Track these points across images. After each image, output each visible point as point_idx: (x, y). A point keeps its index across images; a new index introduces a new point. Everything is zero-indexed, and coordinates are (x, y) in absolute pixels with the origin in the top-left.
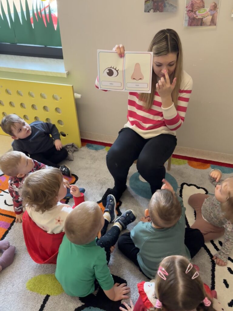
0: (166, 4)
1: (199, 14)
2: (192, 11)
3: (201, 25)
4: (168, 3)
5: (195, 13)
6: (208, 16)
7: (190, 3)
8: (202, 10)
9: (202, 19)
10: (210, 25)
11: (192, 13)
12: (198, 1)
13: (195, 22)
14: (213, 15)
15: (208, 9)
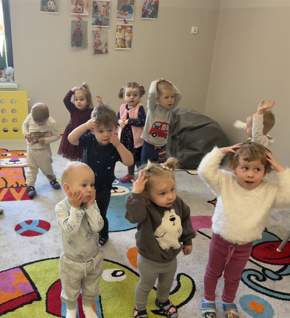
3: (101, 53)
10: (105, 53)
11: (96, 48)
12: (98, 42)
13: (98, 52)
14: (106, 48)
15: (103, 46)
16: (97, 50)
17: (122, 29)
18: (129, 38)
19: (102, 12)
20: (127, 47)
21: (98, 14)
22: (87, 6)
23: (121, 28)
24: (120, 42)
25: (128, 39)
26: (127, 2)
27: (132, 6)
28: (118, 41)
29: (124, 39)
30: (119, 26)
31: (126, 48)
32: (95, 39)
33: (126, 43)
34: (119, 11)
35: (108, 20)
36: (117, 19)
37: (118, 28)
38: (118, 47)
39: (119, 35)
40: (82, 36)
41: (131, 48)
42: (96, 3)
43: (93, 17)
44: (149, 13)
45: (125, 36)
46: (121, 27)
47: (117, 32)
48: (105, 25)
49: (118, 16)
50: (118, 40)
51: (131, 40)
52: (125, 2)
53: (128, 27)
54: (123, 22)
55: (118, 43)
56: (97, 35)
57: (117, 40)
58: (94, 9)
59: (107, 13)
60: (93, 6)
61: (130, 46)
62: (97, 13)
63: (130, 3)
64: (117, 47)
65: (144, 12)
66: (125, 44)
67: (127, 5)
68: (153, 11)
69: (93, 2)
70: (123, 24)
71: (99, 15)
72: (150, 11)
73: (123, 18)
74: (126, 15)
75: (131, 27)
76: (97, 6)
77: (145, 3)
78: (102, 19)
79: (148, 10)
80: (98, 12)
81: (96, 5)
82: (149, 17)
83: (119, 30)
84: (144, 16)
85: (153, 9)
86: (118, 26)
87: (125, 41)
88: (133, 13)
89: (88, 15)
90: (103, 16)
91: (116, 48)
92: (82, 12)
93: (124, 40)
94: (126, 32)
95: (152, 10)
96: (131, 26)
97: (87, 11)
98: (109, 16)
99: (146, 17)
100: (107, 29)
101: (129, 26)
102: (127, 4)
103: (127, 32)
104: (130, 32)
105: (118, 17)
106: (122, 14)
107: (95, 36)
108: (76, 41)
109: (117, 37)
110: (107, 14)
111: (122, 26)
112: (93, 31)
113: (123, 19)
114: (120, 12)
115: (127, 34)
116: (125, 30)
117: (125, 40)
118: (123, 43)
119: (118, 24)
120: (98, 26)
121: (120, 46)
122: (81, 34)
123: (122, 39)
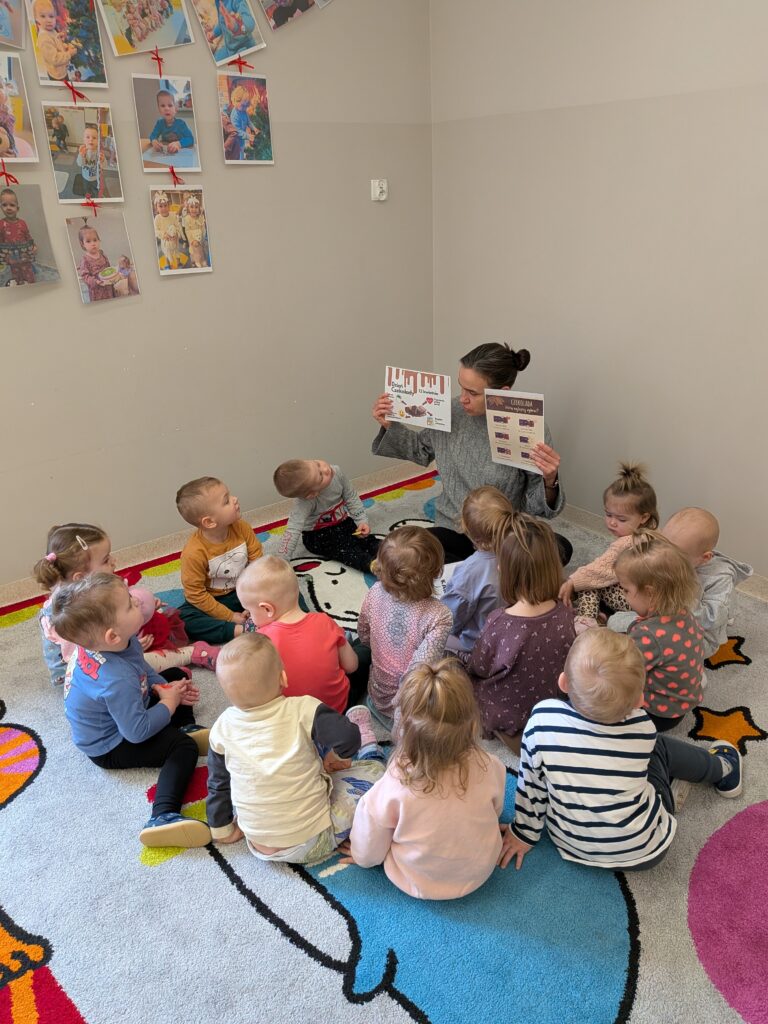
0: (37, 268)
1: (105, 278)
2: (91, 275)
3: (114, 296)
4: (39, 266)
5: (96, 276)
6: (121, 279)
7: (83, 262)
8: (107, 271)
9: (112, 285)
10: (129, 294)
11: (91, 279)
12: (95, 257)
13: (102, 293)
14: (128, 277)
15: (117, 268)
16: (99, 287)
17: (170, 202)
18: (198, 232)
19: (88, 147)
20: (198, 264)
21: (75, 155)
22: (27, 127)
23: (167, 199)
24: (171, 251)
25: (194, 235)
26: (167, 108)
27: (186, 120)
28: (166, 246)
29: (183, 237)
30: (156, 195)
31: (196, 267)
32: (85, 249)
33: (191, 250)
34: (148, 141)
35: (115, 174)
36: (146, 170)
37: (157, 200)
38: (170, 267)
39: (165, 226)
40: (32, 243)
41: (209, 266)
42: (58, 115)
43: (58, 168)
44: (247, 145)
45: (184, 228)
46: (164, 198)
47: (155, 215)
48: (108, 196)
49: (149, 159)
50: (163, 242)
51: (205, 238)
52: (162, 109)
53: (186, 195)
54: (170, 178)
55: (167, 255)
56: (86, 235)
57: (159, 242)
58: (55, 139)
59: (109, 150)
60: (50, 126)
61: (206, 259)
62: (71, 154)
63: (178, 112)
64: (166, 268)
65: (229, 139)
66: (190, 253)
67: (168, 118)
68: (258, 137)
69: (46, 113)
70: (171, 187)
71: (80, 161)
72: (248, 137)
73: (165, 166)
74: (172, 152)
75: (197, 194)
76: (65, 126)
77: (229, 110)
78: (92, 173)
79: (242, 133)
80: (74, 150)
81: (58, 123)
82: (248, 158)
83: (159, 209)
84: (232, 152)
85: (255, 129)
86: (154, 192)
87: (188, 246)
88: (197, 146)
89: (36, 160)
90: (94, 162)
91: (163, 273)
92: (9, 153)
93: (182, 241)
94: (184, 213)
95: (252, 131)
96: (196, 191)
97: (29, 147)
98: (115, 160)
99: (238, 159)
100: (117, 210)
101: (189, 191)
102: (168, 115)
103: (188, 212)
104: (198, 212)
105: (148, 164)
106: (159, 150)
107: (81, 240)
108: (11, 262)
109: (158, 233)
110: (108, 154)
111: (169, 194)
112: (68, 221)
113: (168, 170)
114: (151, 145)
115: (187, 219)
116: (179, 206)
117: (187, 242)
118: (181, 250)
119: (153, 188)
120: (84, 200)
121: (176, 264)
122: (25, 234)
123: (175, 238)
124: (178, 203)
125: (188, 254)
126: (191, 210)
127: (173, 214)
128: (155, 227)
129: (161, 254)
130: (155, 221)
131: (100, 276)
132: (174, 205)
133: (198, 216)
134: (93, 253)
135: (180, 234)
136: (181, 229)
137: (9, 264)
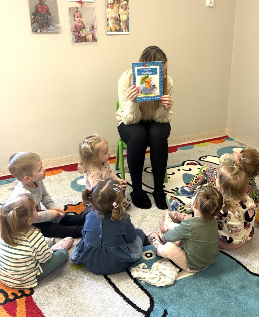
1: (83, 33)
2: (77, 32)
3: (86, 41)
4: (51, 25)
5: (79, 33)
6: (89, 34)
7: (74, 26)
8: (84, 30)
9: (85, 37)
10: (92, 41)
11: (77, 33)
14: (93, 34)
15: (88, 30)
16: (80, 37)
17: (114, 3)
18: (125, 16)
20: (124, 30)
23: (113, 2)
24: (113, 24)
28: (111, 22)
33: (121, 24)
37: (109, 2)
38: (111, 31)
39: (112, 13)
40: (50, 15)
45: (119, 14)
47: (107, 8)
50: (109, 20)
51: (128, 19)
53: (122, 0)
55: (111, 25)
56: (77, 14)
64: (109, 31)
83: (109, 6)
87: (120, 22)
91: (108, 33)
93: (118, 20)
94: (120, 8)
100: (91, 5)
103: (122, 7)
104: (126, 8)
107: (74, 17)
108: (39, 22)
109: (108, 16)
112: (70, 8)
115: (121, 10)
116: (118, 5)
117: (120, 20)
118: (117, 24)
121: (114, 30)
122: (47, 11)
123: (115, 18)
124: (118, 3)
125: (120, 26)
126: (123, 6)
127: (115, 8)
128: (107, 13)
129: (108, 25)
130: (107, 11)
131: (80, 32)
132: (116, 4)
133: (126, 9)
134: (79, 23)
135: (118, 17)
136: (118, 15)
137: (38, 23)
